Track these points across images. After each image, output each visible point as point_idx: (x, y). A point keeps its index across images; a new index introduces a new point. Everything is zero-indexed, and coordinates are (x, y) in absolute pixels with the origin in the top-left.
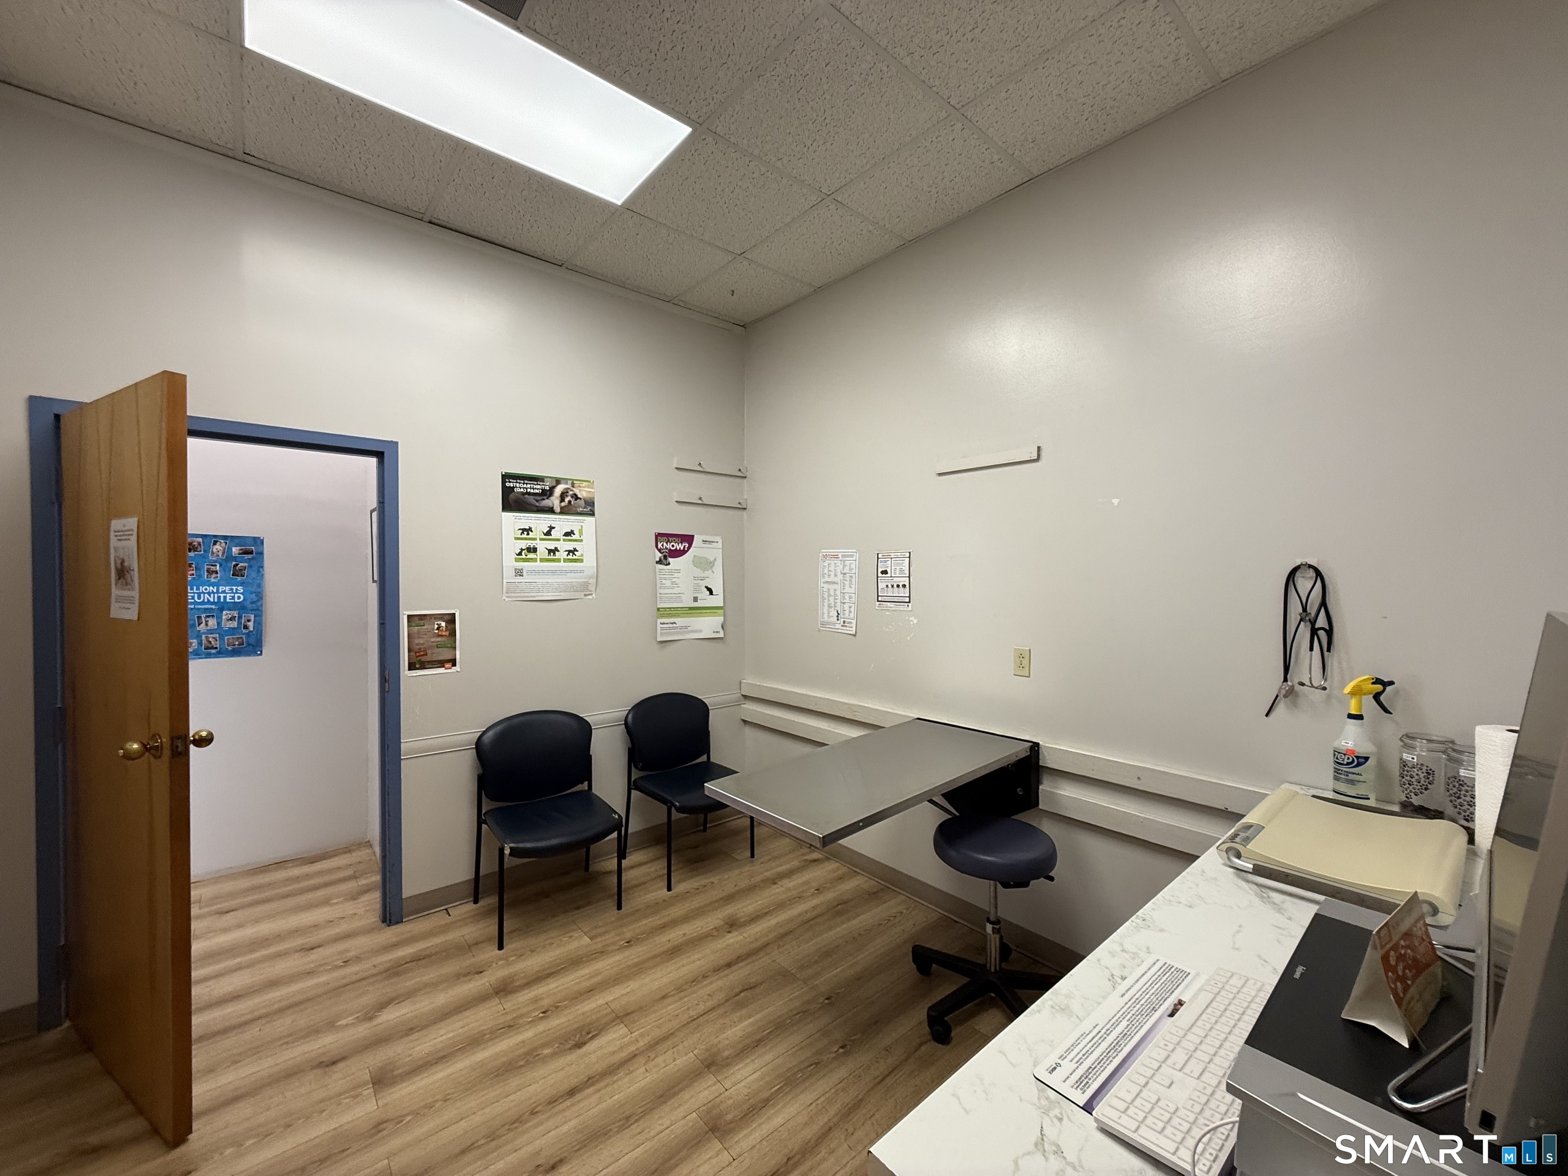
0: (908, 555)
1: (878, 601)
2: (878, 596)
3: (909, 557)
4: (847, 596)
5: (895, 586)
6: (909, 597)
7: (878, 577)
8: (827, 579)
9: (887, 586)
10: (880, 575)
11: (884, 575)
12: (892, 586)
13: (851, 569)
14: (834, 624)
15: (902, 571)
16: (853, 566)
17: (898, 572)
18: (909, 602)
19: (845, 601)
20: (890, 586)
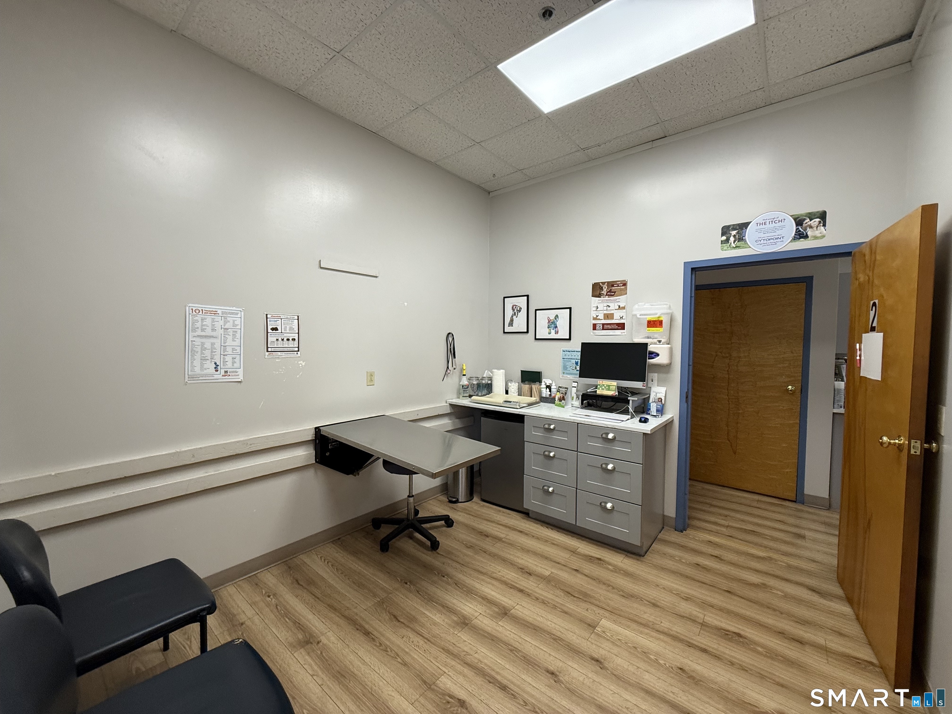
0: (296, 318)
1: (268, 351)
2: (267, 348)
3: (298, 319)
4: (229, 350)
5: (285, 340)
6: (298, 347)
7: (267, 333)
8: (199, 333)
9: (277, 340)
10: (270, 331)
11: (274, 331)
12: (283, 340)
13: (234, 325)
14: (212, 375)
15: (293, 329)
16: (238, 322)
17: (288, 329)
18: (298, 351)
19: (226, 353)
20: (280, 339)
